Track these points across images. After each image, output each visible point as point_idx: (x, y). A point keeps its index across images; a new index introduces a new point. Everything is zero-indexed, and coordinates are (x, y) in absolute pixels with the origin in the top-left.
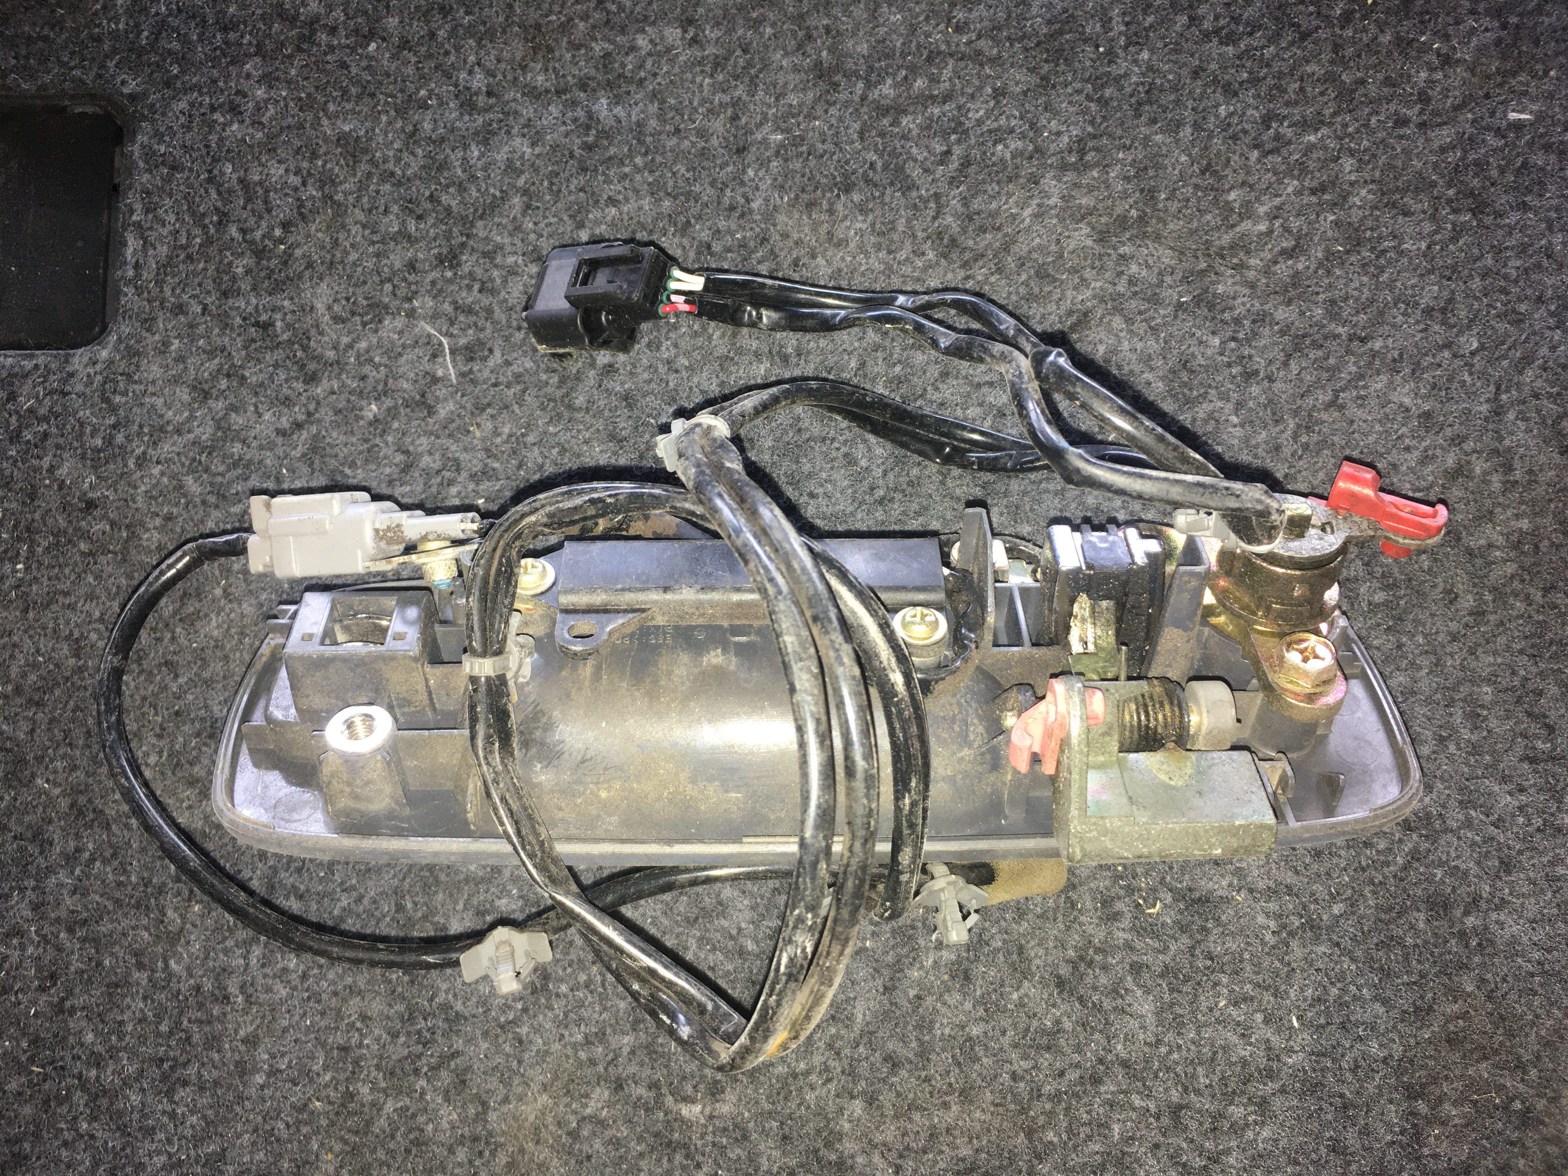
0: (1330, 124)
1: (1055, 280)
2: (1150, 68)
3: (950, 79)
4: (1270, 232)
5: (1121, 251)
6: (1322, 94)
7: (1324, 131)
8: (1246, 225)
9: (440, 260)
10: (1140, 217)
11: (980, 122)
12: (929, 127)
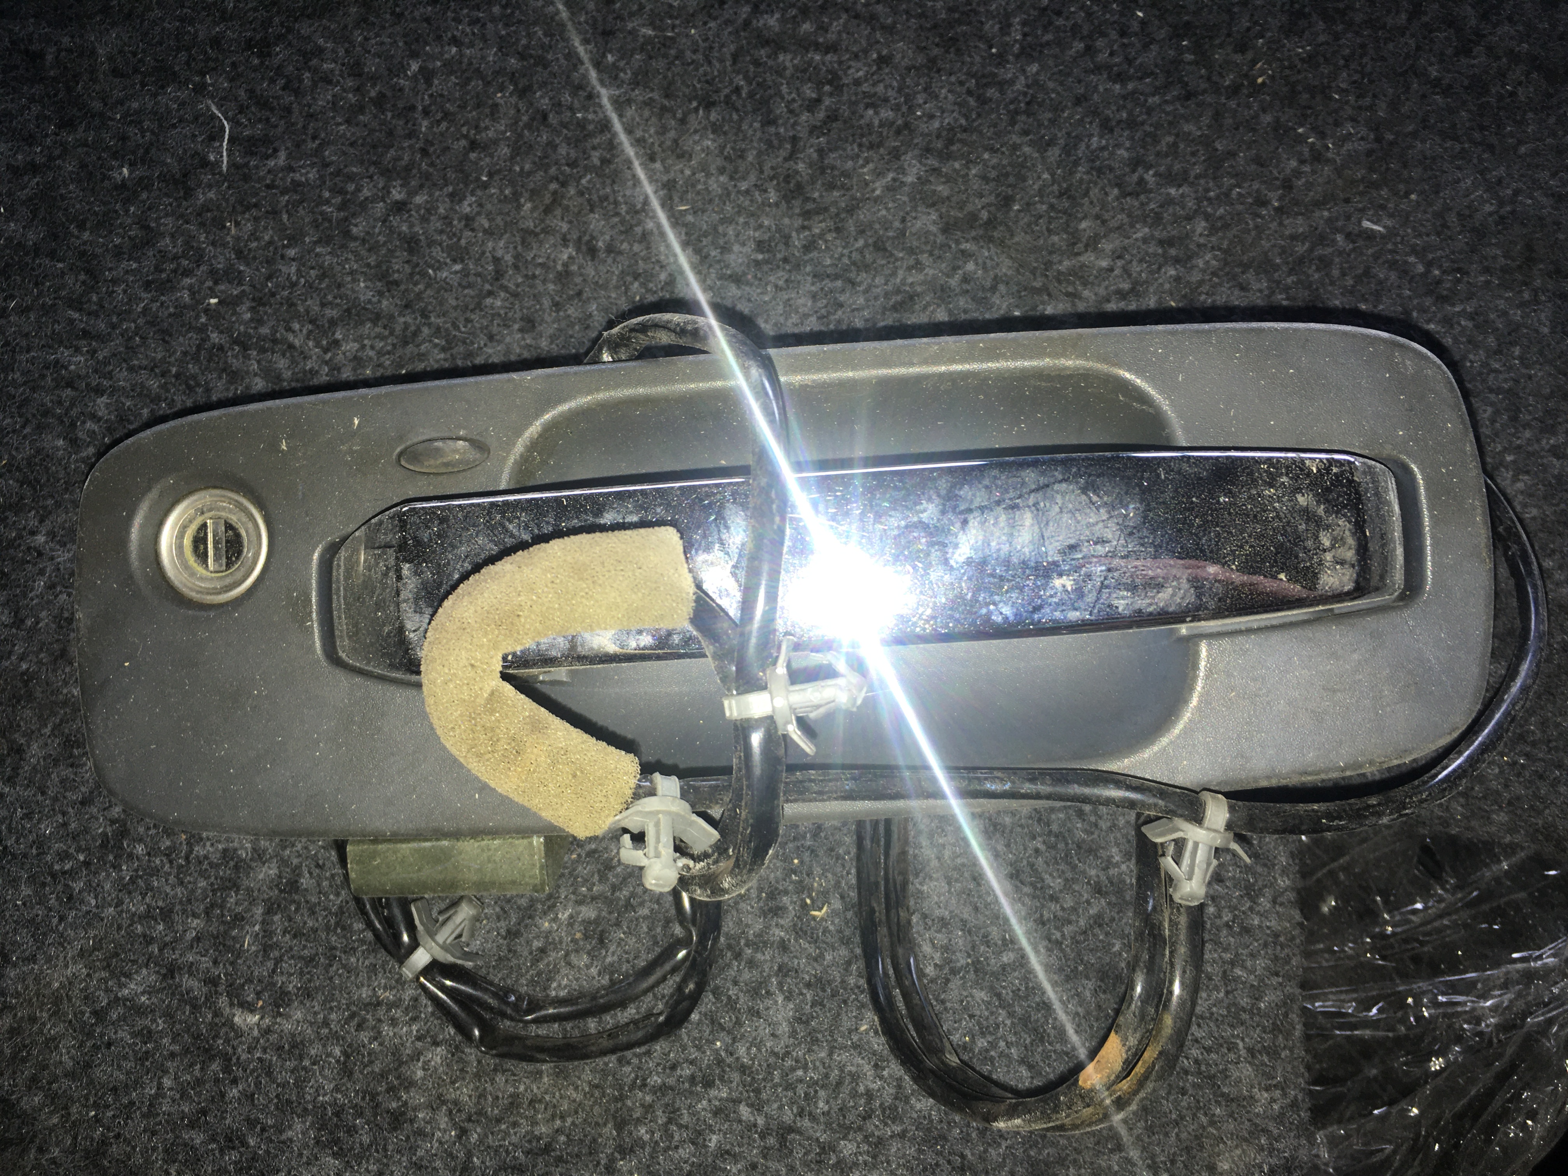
0: (1191, 184)
1: (892, 255)
2: (1036, 82)
3: (839, 32)
4: (1111, 270)
5: (963, 247)
6: (1193, 154)
7: (1185, 189)
8: (1088, 258)
9: (249, 44)
10: (989, 219)
11: (857, 82)
12: (804, 71)
